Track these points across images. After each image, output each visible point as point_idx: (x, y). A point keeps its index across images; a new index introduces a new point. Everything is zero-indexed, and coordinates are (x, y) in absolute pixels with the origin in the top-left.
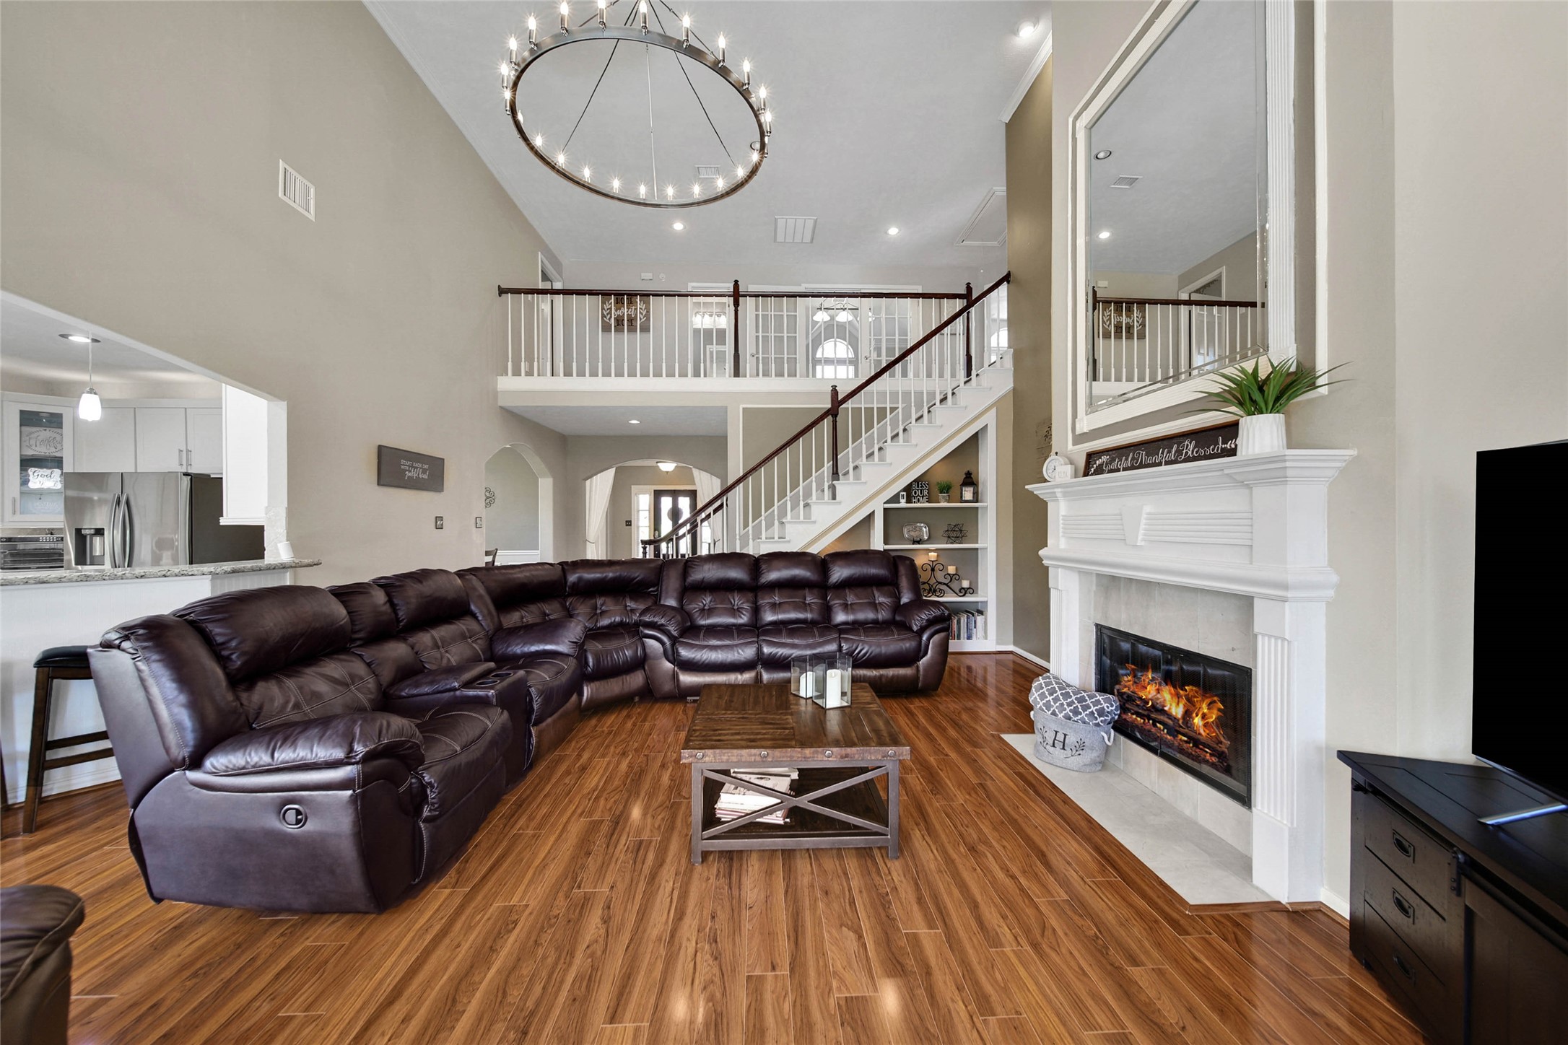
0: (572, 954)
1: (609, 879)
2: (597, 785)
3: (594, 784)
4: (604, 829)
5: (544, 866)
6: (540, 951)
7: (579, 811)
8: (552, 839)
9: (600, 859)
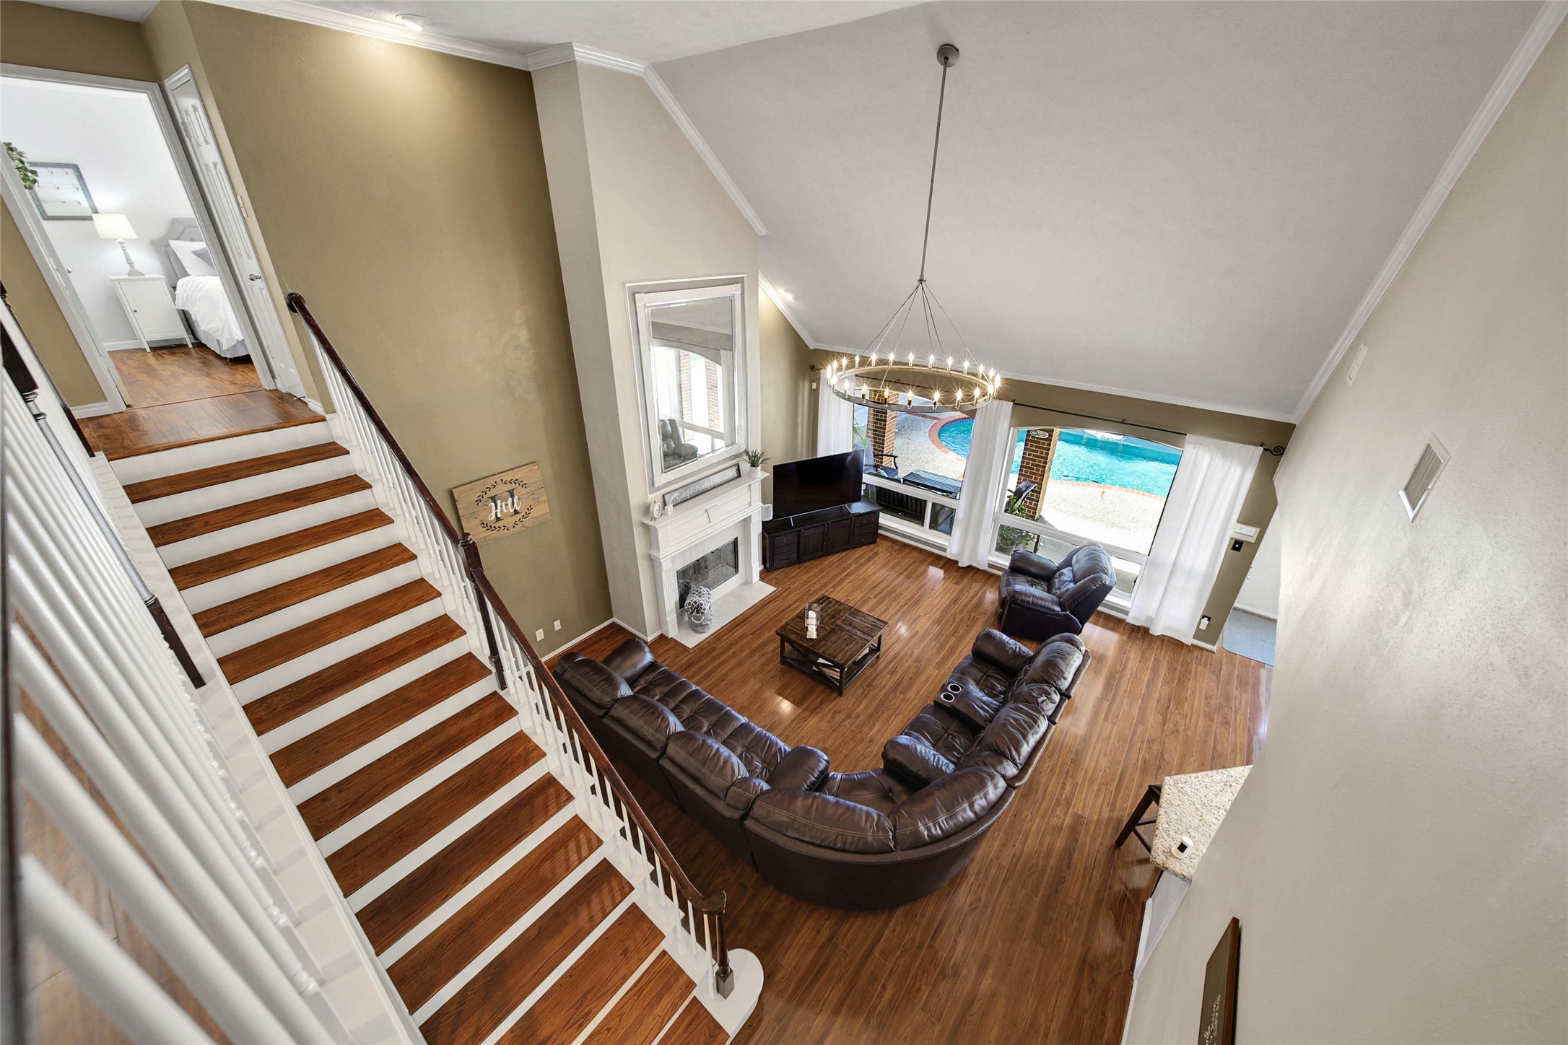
0: (924, 648)
1: (907, 664)
2: (895, 718)
3: (896, 720)
4: (900, 688)
5: (927, 680)
6: (931, 653)
7: (908, 703)
8: (921, 692)
9: (908, 674)
